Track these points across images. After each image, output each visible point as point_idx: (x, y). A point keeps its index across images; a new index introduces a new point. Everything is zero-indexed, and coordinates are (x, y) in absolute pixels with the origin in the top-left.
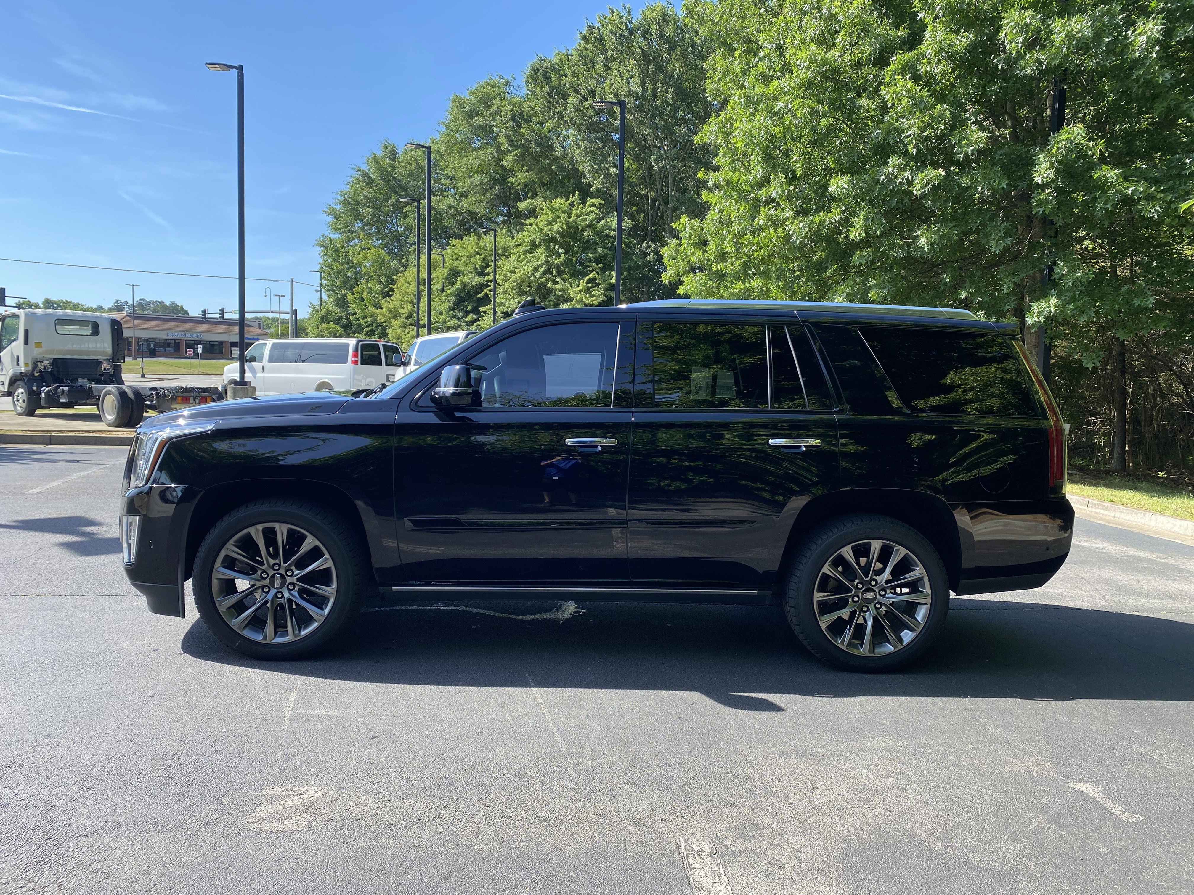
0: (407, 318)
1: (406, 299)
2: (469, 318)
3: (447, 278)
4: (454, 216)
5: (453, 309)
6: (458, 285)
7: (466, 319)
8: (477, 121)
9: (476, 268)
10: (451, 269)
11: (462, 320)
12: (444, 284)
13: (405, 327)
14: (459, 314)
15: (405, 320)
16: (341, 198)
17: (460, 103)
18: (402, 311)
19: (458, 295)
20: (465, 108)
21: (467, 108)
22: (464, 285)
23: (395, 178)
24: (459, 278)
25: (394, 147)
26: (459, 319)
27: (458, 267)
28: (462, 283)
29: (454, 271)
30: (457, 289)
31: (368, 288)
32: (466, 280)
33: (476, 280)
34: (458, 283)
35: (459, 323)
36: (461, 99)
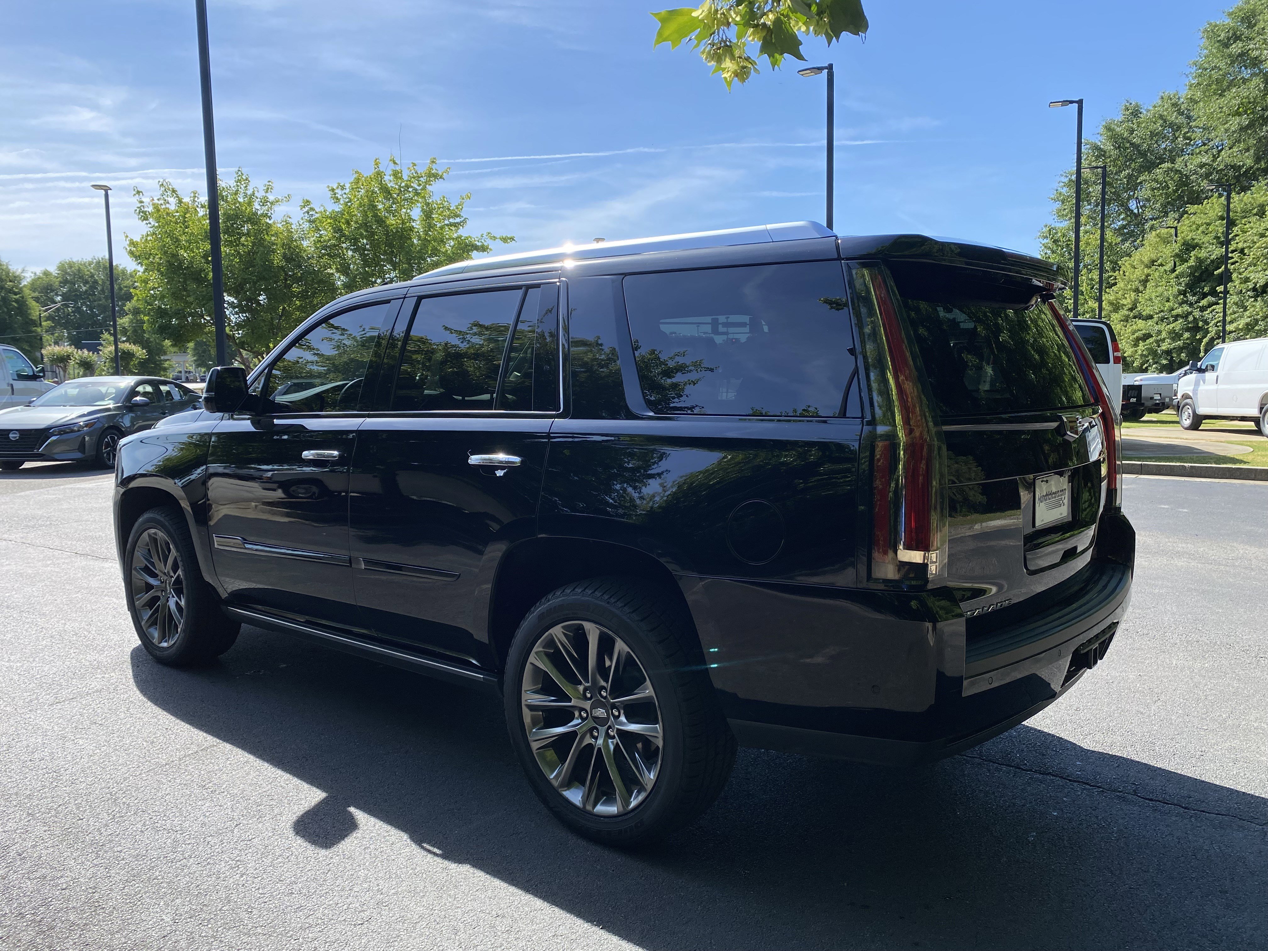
0: (1131, 310)
1: (1129, 286)
2: (1204, 302)
3: (1177, 255)
4: (1207, 175)
5: (1184, 293)
6: (1192, 262)
7: (1201, 304)
8: (1236, 48)
9: (1217, 238)
10: (1185, 244)
11: (1195, 306)
12: (1175, 263)
13: (1127, 321)
14: (1192, 299)
15: (1127, 313)
16: (1066, 180)
17: (1212, 33)
18: (1124, 302)
19: (1191, 274)
20: (1219, 36)
21: (1223, 35)
22: (1200, 261)
23: (1132, 144)
24: (1192, 254)
25: (1137, 106)
26: (1191, 305)
27: (1193, 239)
28: (1197, 258)
29: (1188, 245)
30: (1189, 267)
31: (1088, 279)
32: (1203, 254)
33: (1218, 252)
34: (1193, 258)
35: (1190, 310)
36: (1216, 26)
